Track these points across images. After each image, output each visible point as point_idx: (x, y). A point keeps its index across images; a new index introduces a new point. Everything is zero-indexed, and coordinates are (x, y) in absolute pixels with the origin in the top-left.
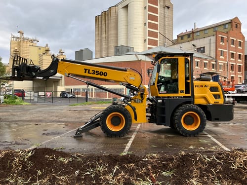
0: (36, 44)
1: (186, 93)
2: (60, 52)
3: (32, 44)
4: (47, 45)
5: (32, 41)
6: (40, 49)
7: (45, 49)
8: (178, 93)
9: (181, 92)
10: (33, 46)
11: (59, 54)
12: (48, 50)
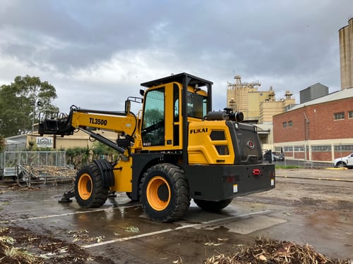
0: (257, 89)
1: (174, 145)
2: (286, 95)
3: (251, 90)
4: (271, 88)
5: (252, 86)
6: (261, 95)
7: (268, 94)
8: (164, 145)
9: (168, 143)
10: (252, 92)
11: (285, 98)
12: (272, 95)
